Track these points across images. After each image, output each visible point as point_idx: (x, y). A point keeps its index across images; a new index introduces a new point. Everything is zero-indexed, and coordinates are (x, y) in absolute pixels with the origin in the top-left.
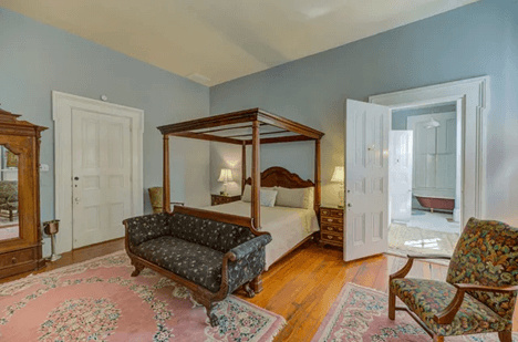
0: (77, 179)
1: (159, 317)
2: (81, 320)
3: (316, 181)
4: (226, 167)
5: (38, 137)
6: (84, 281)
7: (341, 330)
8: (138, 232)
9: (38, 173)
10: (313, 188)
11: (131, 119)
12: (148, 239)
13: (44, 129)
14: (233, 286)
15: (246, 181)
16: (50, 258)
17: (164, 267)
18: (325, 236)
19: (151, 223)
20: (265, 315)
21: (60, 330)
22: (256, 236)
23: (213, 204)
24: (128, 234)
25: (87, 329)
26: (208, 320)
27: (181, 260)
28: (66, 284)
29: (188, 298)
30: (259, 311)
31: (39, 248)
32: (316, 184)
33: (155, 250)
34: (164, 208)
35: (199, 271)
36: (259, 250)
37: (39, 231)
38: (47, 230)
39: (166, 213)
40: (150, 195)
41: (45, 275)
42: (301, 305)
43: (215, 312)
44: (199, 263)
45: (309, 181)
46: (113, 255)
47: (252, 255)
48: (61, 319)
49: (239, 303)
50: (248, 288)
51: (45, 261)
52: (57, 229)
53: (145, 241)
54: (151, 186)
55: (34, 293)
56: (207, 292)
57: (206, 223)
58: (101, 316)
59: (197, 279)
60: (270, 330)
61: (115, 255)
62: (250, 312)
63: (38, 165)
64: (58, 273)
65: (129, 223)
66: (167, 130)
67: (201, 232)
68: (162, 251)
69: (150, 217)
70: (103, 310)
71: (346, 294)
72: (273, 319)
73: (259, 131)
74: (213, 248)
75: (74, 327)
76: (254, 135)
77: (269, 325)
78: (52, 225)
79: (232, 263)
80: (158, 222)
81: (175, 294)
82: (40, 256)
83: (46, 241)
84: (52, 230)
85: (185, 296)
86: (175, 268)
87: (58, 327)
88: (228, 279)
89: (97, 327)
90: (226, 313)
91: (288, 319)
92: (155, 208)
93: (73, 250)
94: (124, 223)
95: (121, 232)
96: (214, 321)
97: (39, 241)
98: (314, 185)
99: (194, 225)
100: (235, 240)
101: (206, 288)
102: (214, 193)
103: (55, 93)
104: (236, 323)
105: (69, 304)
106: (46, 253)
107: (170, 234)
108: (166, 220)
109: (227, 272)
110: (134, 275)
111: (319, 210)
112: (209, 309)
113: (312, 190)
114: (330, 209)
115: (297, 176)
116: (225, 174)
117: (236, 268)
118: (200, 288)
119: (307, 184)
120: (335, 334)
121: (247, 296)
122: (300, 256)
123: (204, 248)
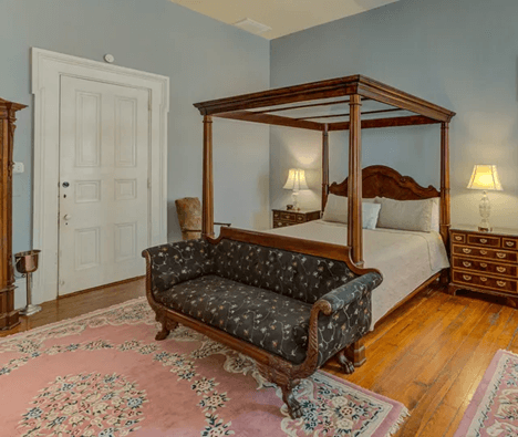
0: (66, 185)
1: (208, 403)
2: (86, 407)
3: (443, 188)
4: (296, 167)
5: (10, 120)
6: (83, 347)
7: (498, 424)
8: (165, 269)
9: (10, 176)
10: (437, 200)
11: (150, 90)
12: (182, 280)
13: (20, 107)
14: (325, 353)
15: (329, 189)
16: (24, 311)
17: (210, 324)
18: (459, 276)
19: (186, 254)
20: (374, 401)
21: (54, 424)
22: (357, 275)
23: (275, 226)
24: (151, 272)
25: (97, 420)
26: (284, 407)
27: (238, 313)
28: (53, 352)
29: (250, 373)
30: (364, 395)
31: (10, 294)
32: (442, 193)
33: (195, 297)
34: (204, 231)
35: (269, 330)
36: (364, 296)
37: (9, 267)
38: (21, 267)
39: (208, 240)
40: (179, 210)
41: (21, 337)
42: (430, 385)
43: (296, 395)
44: (267, 318)
45: (432, 189)
46: (123, 305)
47: (353, 304)
48: (53, 406)
49: (332, 382)
50: (343, 358)
51: (17, 316)
52: (36, 265)
53: (177, 283)
54: (180, 196)
55: (6, 365)
56: (284, 364)
57: (275, 255)
58: (116, 402)
59: (268, 342)
60: (385, 425)
61: (127, 306)
62: (350, 397)
63: (10, 164)
64: (39, 334)
65: (151, 253)
66: (208, 109)
67: (266, 268)
68: (206, 299)
69: (183, 245)
70: (117, 392)
71: (500, 369)
72: (387, 408)
73: (360, 109)
74: (286, 294)
75: (76, 418)
76: (351, 115)
77: (381, 417)
78: (28, 259)
79: (324, 317)
80: (196, 253)
81: (228, 367)
82: (10, 307)
83: (20, 282)
84: (28, 267)
85: (245, 371)
86: (230, 326)
87: (50, 419)
88: (317, 343)
89: (112, 420)
90: (312, 399)
91: (410, 408)
92: (185, 232)
93: (59, 298)
94: (144, 254)
95: (140, 268)
96: (294, 410)
97: (9, 284)
98: (439, 195)
99: (254, 258)
100: (322, 282)
101: (282, 357)
102: (278, 208)
103: (35, 50)
104: (329, 413)
105: (63, 382)
106: (19, 303)
107: (215, 273)
108: (208, 250)
109: (316, 331)
110: (161, 337)
111: (447, 235)
112: (287, 390)
113: (435, 203)
114: (466, 233)
115: (411, 180)
116: (296, 177)
117: (330, 326)
118: (271, 356)
119: (428, 193)
120: (489, 431)
121: (342, 370)
122: (420, 307)
123: (272, 294)
